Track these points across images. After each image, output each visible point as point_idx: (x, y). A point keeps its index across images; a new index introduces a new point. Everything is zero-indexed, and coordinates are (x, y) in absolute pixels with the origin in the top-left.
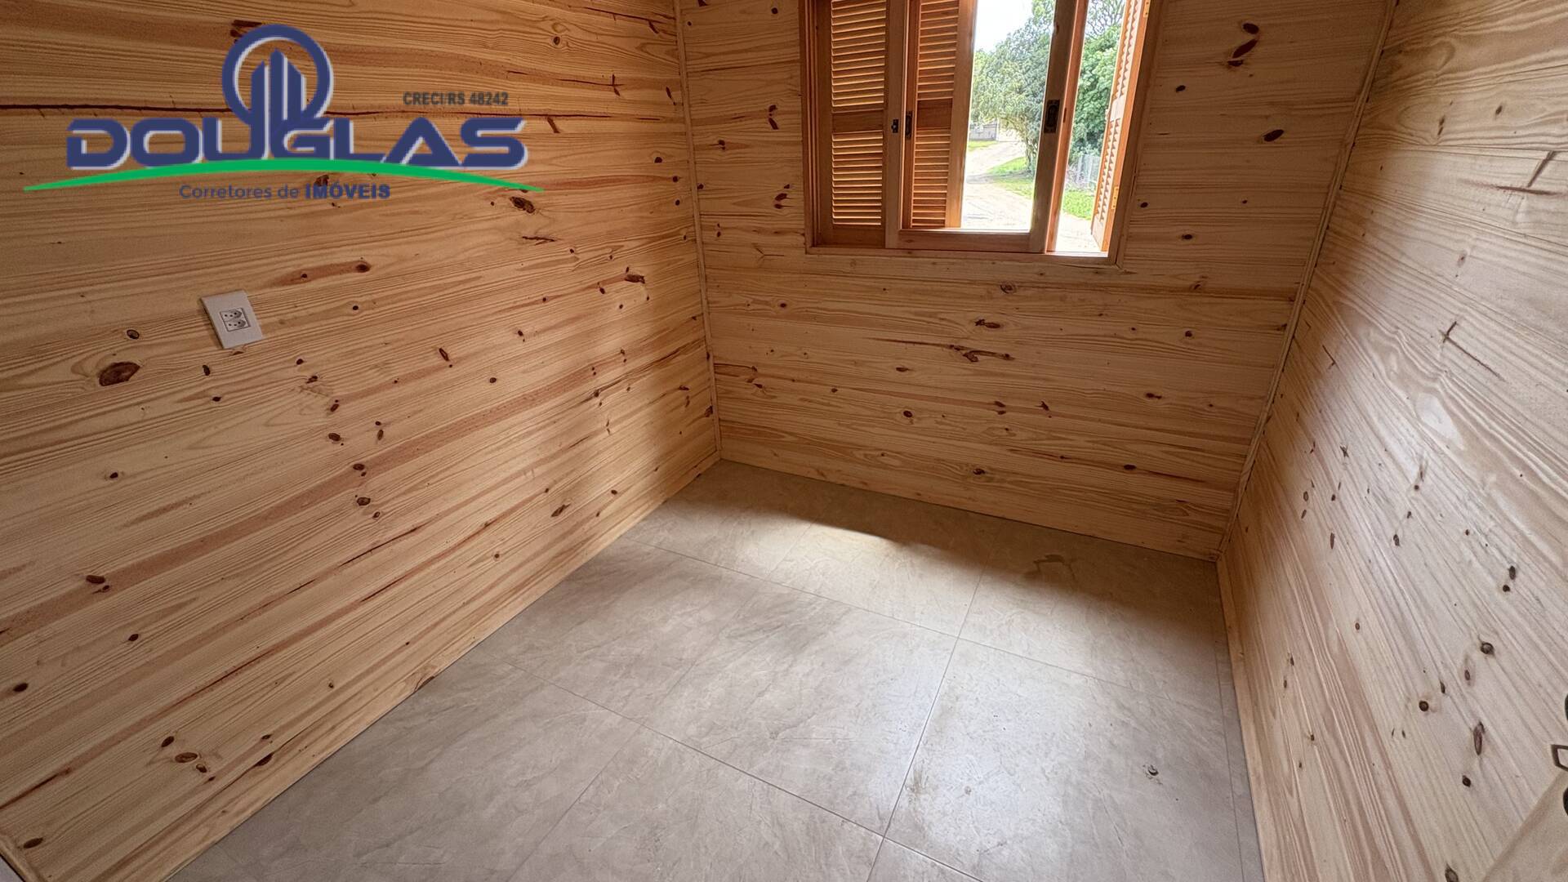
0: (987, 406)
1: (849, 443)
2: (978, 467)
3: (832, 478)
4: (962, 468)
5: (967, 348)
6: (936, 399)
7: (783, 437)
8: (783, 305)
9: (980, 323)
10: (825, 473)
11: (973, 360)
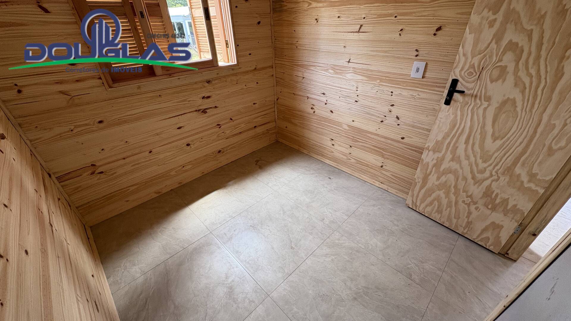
0: (215, 127)
1: (165, 172)
2: (218, 150)
3: (164, 191)
4: (213, 154)
5: (202, 109)
6: (197, 133)
7: (129, 189)
8: (101, 122)
9: (203, 98)
10: (160, 191)
11: (205, 112)
